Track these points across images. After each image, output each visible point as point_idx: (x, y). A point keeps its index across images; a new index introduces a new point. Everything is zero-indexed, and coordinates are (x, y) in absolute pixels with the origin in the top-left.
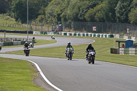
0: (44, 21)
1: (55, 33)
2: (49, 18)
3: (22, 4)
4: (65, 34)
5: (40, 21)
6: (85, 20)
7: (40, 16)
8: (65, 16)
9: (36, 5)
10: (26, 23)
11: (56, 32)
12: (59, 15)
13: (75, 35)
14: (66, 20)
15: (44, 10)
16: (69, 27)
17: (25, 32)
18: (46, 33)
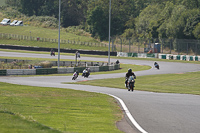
0: (133, 38)
1: (148, 55)
2: (140, 32)
3: (102, 12)
4: (164, 57)
5: (127, 37)
6: (193, 37)
7: (127, 31)
8: (163, 31)
9: (122, 14)
10: (107, 40)
11: (150, 54)
12: (155, 29)
13: (178, 58)
14: (164, 36)
15: (134, 22)
16: (170, 46)
17: (106, 54)
18: (135, 55)
